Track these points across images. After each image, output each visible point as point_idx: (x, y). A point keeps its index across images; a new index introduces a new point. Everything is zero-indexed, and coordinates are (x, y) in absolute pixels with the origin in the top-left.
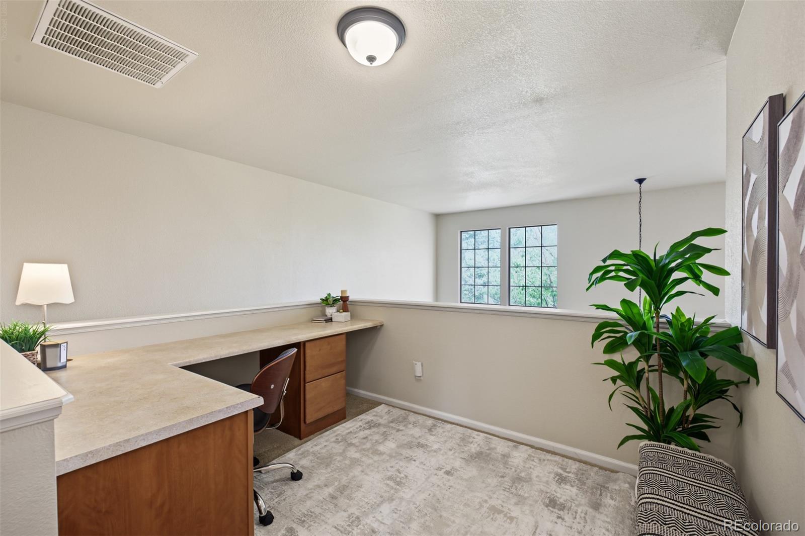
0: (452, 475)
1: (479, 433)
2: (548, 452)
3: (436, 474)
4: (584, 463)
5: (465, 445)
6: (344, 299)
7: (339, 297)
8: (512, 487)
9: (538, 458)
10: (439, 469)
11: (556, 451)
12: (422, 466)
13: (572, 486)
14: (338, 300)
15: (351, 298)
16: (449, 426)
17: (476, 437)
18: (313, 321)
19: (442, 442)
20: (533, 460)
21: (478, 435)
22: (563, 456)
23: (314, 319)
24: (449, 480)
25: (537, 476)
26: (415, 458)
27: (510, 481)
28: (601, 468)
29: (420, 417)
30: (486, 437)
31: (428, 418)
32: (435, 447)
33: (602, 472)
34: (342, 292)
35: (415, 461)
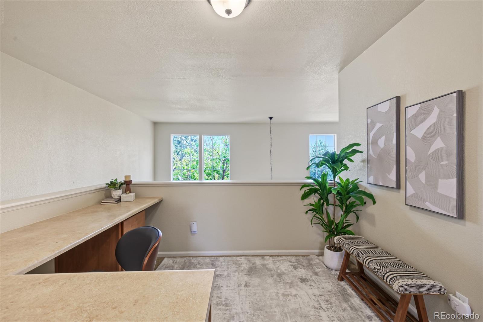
0: (249, 286)
1: (241, 257)
2: (278, 256)
3: (241, 290)
4: (295, 256)
5: (240, 267)
6: (128, 183)
7: (123, 182)
8: (280, 280)
9: (277, 260)
10: (240, 285)
11: (280, 254)
12: (229, 288)
13: (301, 269)
14: (122, 184)
15: (133, 182)
16: (221, 259)
17: (241, 260)
18: (100, 203)
19: (226, 269)
20: (276, 263)
21: (241, 258)
22: (285, 256)
23: (103, 202)
24: (250, 290)
25: (285, 270)
26: (220, 285)
27: (277, 277)
28: (302, 256)
29: (199, 259)
30: (245, 258)
31: (205, 258)
32: (225, 273)
33: (304, 258)
34: (126, 177)
35: (222, 287)
